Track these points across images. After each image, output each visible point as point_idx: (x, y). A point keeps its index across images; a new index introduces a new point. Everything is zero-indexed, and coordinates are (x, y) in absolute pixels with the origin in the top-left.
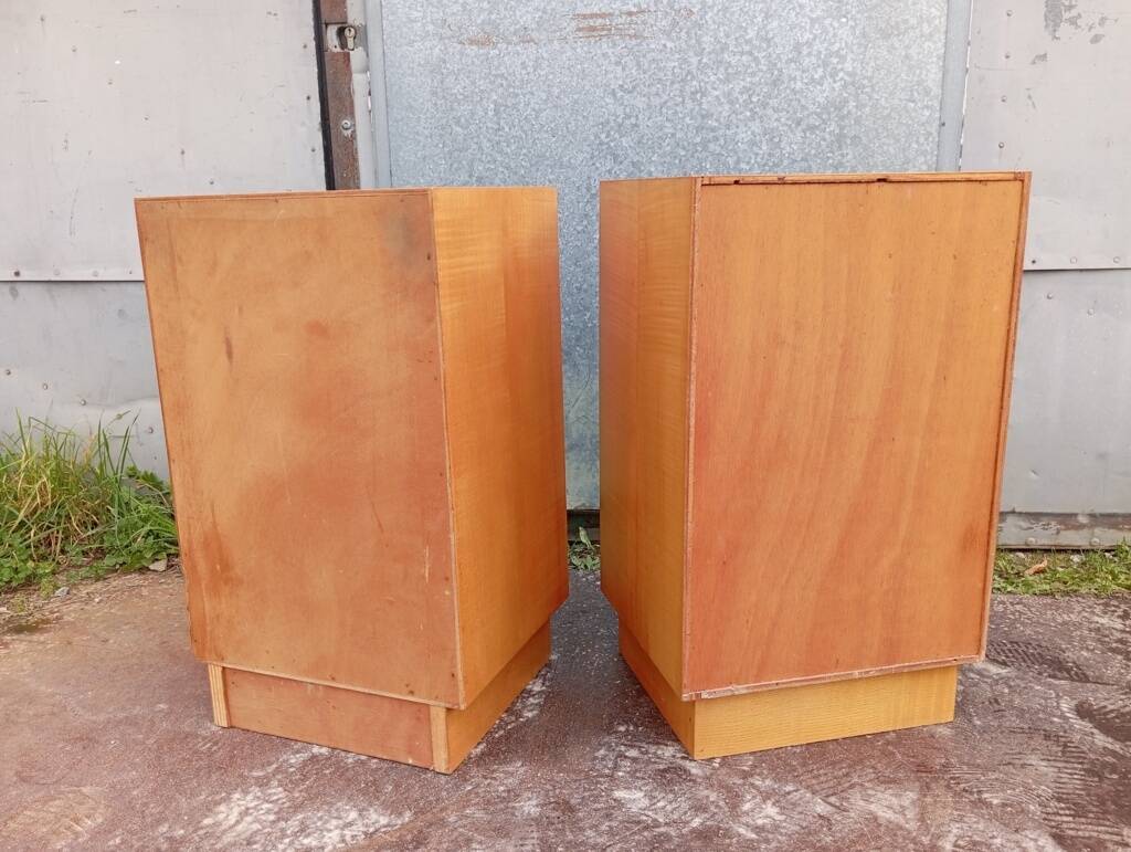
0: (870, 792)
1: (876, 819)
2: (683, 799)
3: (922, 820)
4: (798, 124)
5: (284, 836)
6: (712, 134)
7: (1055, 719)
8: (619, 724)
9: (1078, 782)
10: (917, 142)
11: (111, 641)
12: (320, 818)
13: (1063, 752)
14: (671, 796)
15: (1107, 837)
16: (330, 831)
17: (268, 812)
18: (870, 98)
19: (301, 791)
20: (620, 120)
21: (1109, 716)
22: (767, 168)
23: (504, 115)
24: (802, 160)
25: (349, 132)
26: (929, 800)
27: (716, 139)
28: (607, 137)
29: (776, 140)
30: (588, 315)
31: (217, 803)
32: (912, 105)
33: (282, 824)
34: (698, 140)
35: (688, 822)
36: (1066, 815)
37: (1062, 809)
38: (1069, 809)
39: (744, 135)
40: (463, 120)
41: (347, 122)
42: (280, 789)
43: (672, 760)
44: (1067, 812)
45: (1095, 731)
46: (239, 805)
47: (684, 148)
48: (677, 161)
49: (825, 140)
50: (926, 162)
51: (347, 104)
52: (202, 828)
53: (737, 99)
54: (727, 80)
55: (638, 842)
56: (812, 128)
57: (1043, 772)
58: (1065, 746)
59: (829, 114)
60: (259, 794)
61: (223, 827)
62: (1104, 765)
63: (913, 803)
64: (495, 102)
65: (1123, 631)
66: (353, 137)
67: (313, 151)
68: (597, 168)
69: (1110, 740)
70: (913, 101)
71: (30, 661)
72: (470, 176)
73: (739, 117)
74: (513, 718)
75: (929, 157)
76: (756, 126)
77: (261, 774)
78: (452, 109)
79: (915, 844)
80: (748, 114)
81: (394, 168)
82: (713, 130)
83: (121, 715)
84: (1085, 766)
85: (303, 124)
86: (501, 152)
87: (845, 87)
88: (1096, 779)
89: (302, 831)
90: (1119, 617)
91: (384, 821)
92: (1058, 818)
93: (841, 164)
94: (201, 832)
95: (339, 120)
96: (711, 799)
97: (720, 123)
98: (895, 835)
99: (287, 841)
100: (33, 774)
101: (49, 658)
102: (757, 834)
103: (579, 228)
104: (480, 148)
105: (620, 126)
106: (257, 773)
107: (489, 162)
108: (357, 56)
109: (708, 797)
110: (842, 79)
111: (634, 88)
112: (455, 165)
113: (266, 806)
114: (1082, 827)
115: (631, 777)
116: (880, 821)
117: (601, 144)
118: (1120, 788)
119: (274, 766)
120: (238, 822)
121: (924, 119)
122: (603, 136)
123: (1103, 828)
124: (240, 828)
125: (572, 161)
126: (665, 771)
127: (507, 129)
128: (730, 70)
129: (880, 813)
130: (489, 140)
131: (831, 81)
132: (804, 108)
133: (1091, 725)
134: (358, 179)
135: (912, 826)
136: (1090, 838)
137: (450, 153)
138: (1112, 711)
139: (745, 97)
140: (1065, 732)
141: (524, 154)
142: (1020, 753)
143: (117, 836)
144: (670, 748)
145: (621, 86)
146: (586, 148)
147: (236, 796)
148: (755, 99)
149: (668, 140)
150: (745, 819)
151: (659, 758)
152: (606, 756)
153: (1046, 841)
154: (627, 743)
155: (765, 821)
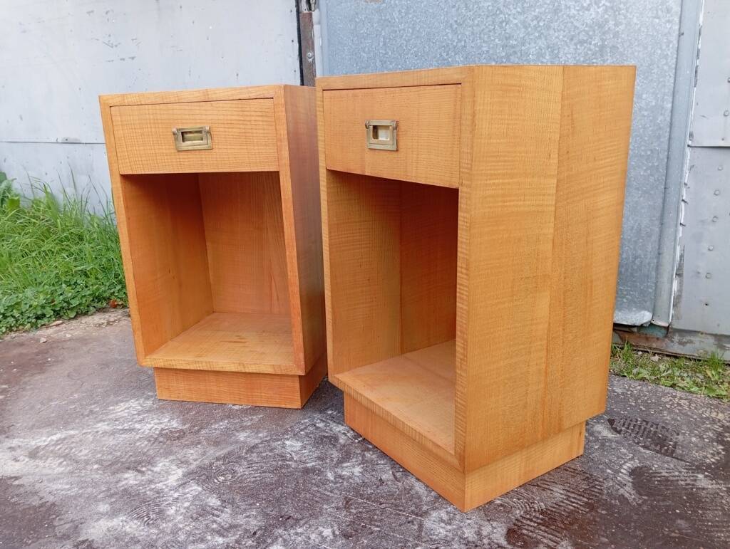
1: (411, 489)
2: (319, 452)
4: (572, 40)
5: (131, 421)
6: (513, 50)
7: (609, 471)
8: (331, 410)
9: (572, 508)
10: (661, 48)
12: (152, 418)
13: (586, 489)
14: (314, 449)
15: (546, 541)
16: (150, 424)
17: (137, 410)
18: (625, 17)
20: (455, 44)
21: (654, 479)
23: (389, 45)
25: (310, 60)
27: (515, 52)
29: (556, 52)
31: (122, 402)
32: (657, 21)
33: (136, 416)
34: (504, 54)
35: (307, 463)
36: (536, 522)
37: (538, 518)
38: (543, 520)
39: (534, 49)
40: (366, 50)
41: (310, 54)
42: (151, 402)
43: (337, 433)
44: (539, 521)
45: (630, 484)
46: (129, 405)
47: (494, 60)
49: (591, 50)
50: (667, 64)
51: (310, 43)
53: (530, 24)
54: (523, 12)
55: (272, 465)
56: (582, 42)
57: (554, 496)
58: (593, 487)
59: (594, 31)
60: (142, 402)
61: (114, 412)
62: (606, 504)
64: (384, 37)
66: (314, 62)
67: (295, 71)
69: (633, 492)
70: (659, 18)
73: (532, 37)
75: (669, 59)
76: (542, 43)
78: (361, 43)
80: (537, 34)
82: (513, 47)
84: (590, 501)
85: (290, 56)
87: (606, 11)
88: (588, 510)
89: (140, 421)
91: (175, 426)
92: (527, 522)
94: (105, 411)
95: (306, 53)
96: (333, 456)
97: (518, 42)
102: (335, 478)
105: (455, 47)
106: (150, 394)
108: (315, 14)
110: (604, 5)
111: (464, 21)
113: (139, 407)
114: (538, 531)
115: (306, 435)
117: (444, 60)
118: (598, 519)
121: (666, 31)
122: (444, 54)
123: (550, 536)
126: (326, 437)
127: (390, 53)
128: (525, 5)
131: (596, 7)
132: (576, 27)
133: (631, 480)
135: (427, 499)
136: (533, 538)
138: (661, 476)
139: (535, 22)
140: (605, 479)
142: (553, 482)
145: (456, 21)
147: (133, 401)
148: (541, 24)
149: (484, 56)
150: (338, 470)
151: (331, 430)
152: (306, 423)
153: (501, 531)
154: (325, 420)
155: (348, 474)
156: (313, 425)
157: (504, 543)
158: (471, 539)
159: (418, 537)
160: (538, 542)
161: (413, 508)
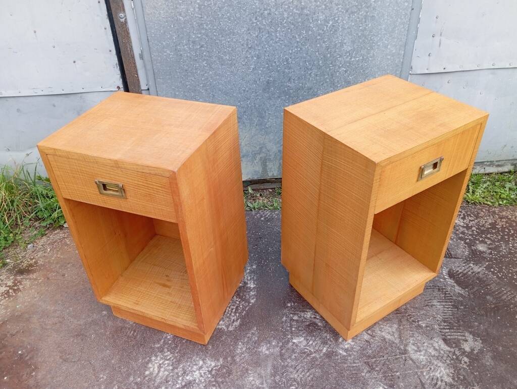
0: (382, 326)
1: (385, 339)
2: (318, 339)
3: (400, 338)
5: (178, 377)
6: (306, 17)
7: (441, 280)
8: (287, 302)
9: (450, 312)
10: (401, 19)
11: (66, 275)
12: (189, 366)
13: (445, 297)
14: (313, 338)
15: (460, 338)
16: (195, 371)
17: (168, 365)
19: (177, 353)
21: (459, 276)
22: (332, 32)
23: (204, 11)
24: (348, 28)
25: (123, 20)
26: (401, 327)
28: (256, 20)
30: (249, 101)
31: (147, 363)
33: (176, 371)
34: (300, 20)
35: (321, 351)
36: (447, 329)
37: (445, 326)
38: (448, 326)
39: (322, 17)
40: (183, 14)
41: (122, 15)
42: (169, 353)
43: (310, 319)
44: (447, 327)
45: (455, 284)
46: (156, 363)
47: (293, 24)
48: (289, 31)
50: (403, 27)
51: (120, 5)
52: (146, 377)
55: (306, 362)
56: (353, 13)
57: (439, 308)
58: (446, 294)
59: (362, 6)
60: (162, 356)
61: (154, 375)
62: (459, 301)
63: (396, 330)
64: (199, 4)
65: (463, 227)
66: (126, 22)
67: (105, 29)
68: (251, 35)
69: (460, 289)
71: (35, 291)
72: (189, 41)
73: (319, 8)
74: (247, 304)
75: (405, 25)
76: (327, 13)
77: (159, 346)
78: (177, 8)
79: (399, 350)
80: (324, 7)
81: (149, 38)
82: (307, 15)
83: (90, 320)
84: (453, 303)
85: (98, 15)
86: (203, 28)
88: (456, 309)
89: (185, 373)
90: (462, 218)
91: (213, 364)
92: (445, 331)
93: (365, 29)
94: (147, 378)
95: (117, 14)
96: (328, 338)
98: (392, 346)
99: (180, 378)
100: (68, 357)
101: (43, 288)
102: (346, 352)
103: (244, 63)
104: (193, 27)
105: (262, 14)
106: (157, 346)
107: (197, 34)
109: (326, 337)
112: (181, 36)
113: (166, 362)
114: (453, 334)
115: (298, 330)
116: (387, 340)
117: (253, 23)
118: (464, 313)
119: (162, 341)
120: (159, 372)
121: (405, 7)
123: (459, 334)
124: (161, 374)
125: (239, 31)
126: (309, 325)
127: (206, 18)
129: (386, 337)
130: (197, 23)
133: (453, 281)
134: (131, 42)
135: (397, 341)
136: (455, 339)
137: (177, 29)
138: (460, 273)
140: (445, 286)
141: (215, 29)
142: (430, 299)
143: (115, 385)
144: (309, 313)
146: (245, 26)
147: (153, 358)
149: (285, 20)
150: (341, 346)
151: (306, 319)
152: (286, 320)
153: (441, 342)
154: (293, 312)
155: (348, 346)
156: (292, 320)
157: (449, 349)
158: (437, 355)
159: (418, 367)
160: (459, 340)
161: (398, 351)
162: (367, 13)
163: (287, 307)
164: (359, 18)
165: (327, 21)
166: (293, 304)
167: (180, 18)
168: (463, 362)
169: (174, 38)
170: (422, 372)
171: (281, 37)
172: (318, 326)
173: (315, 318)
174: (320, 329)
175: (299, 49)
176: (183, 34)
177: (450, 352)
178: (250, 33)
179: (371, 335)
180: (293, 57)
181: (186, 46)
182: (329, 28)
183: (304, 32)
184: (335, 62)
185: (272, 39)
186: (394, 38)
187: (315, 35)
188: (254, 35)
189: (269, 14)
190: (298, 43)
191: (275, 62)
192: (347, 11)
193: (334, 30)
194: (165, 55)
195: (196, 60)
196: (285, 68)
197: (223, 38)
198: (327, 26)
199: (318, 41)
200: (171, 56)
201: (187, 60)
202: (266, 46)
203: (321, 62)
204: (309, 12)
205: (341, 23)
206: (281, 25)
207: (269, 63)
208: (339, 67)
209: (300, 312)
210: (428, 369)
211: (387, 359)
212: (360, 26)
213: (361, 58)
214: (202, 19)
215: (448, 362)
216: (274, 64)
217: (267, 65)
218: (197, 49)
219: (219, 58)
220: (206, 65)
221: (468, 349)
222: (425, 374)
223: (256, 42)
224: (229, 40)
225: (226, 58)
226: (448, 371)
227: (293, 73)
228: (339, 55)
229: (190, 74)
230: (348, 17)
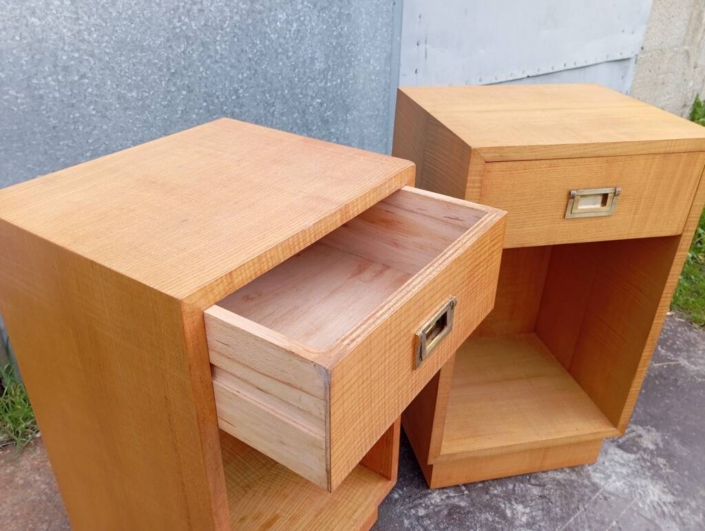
6: (259, 16)
10: (382, 17)
22: (297, 41)
24: (319, 33)
27: (262, 20)
28: (179, 21)
29: (302, 19)
39: (281, 16)
40: (38, 12)
43: (444, 503)
47: (240, 29)
48: (236, 40)
50: (386, 31)
68: (173, 50)
72: (55, 66)
82: (260, 12)
86: (83, 41)
93: (340, 35)
97: (264, 7)
103: (165, 103)
104: (61, 38)
105: (189, 11)
107: (72, 51)
112: (37, 57)
117: (174, 28)
122: (175, 21)
125: (151, 44)
126: (450, 514)
127: (86, 19)
130: (70, 30)
136: (628, 440)
137: (29, 44)
141: (106, 42)
144: (434, 494)
146: (162, 33)
149: (227, 22)
150: (517, 523)
151: (437, 506)
152: (411, 523)
153: (620, 452)
154: (410, 505)
155: (525, 517)
156: (419, 518)
157: (633, 456)
158: (630, 471)
159: (626, 501)
160: (633, 439)
161: (586, 490)
162: (341, 9)
163: (396, 500)
164: (331, 18)
165: (288, 22)
166: (400, 492)
167: (34, 20)
168: (662, 466)
169: (24, 63)
170: (636, 505)
171: (224, 52)
172: (463, 508)
173: (448, 497)
174: (469, 512)
175: (253, 72)
176: (43, 54)
177: (638, 459)
178: (170, 46)
179: (539, 485)
180: (245, 87)
181: (50, 79)
182: (294, 34)
183: (258, 43)
184: (306, 89)
185: (210, 57)
186: (376, 48)
187: (275, 47)
188: (179, 51)
189: (201, 11)
190: (250, 61)
191: (218, 97)
192: (315, 6)
193: (300, 38)
194: (7, 100)
195: (73, 105)
196: (235, 107)
197: (123, 58)
198: (290, 31)
199: (279, 56)
200: (19, 101)
201: (55, 105)
202: (201, 69)
203: (286, 92)
204: (262, 8)
205: (309, 26)
206: (222, 30)
207: (207, 98)
208: (313, 98)
209: (420, 498)
210: (638, 496)
211: (585, 509)
212: (333, 31)
213: (339, 81)
214: (80, 22)
215: (648, 474)
216: (216, 101)
217: (205, 104)
218: (73, 82)
219: (120, 97)
220: (94, 112)
221: (652, 447)
222: (640, 505)
223: (183, 63)
224: (134, 60)
225: (133, 97)
226: (658, 486)
227: (247, 114)
228: (310, 78)
229: (63, 134)
230: (318, 16)
